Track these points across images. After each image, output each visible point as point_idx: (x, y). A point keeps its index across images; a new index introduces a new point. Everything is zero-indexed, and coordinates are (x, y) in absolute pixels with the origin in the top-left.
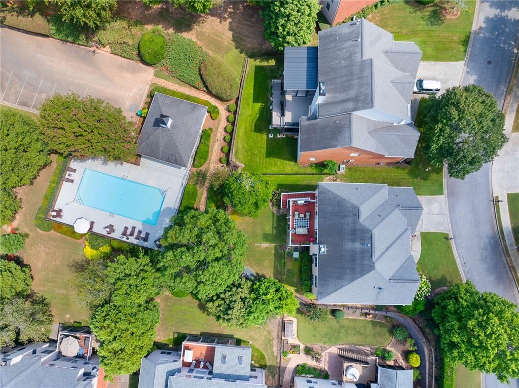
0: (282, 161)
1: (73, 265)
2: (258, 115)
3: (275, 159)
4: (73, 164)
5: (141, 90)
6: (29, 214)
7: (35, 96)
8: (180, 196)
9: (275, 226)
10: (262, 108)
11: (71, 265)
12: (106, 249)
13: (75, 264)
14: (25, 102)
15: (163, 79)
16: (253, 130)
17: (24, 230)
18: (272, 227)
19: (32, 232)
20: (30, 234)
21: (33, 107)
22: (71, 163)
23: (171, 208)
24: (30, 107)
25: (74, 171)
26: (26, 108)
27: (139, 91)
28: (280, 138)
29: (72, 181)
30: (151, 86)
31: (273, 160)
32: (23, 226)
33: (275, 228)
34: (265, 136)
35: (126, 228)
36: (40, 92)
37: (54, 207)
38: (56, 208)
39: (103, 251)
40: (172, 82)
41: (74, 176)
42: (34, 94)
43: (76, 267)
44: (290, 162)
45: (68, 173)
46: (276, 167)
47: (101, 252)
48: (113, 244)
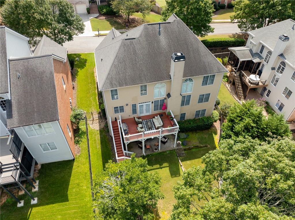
0: (72, 178)
3: (70, 187)
9: (158, 166)
18: (161, 168)
28: (39, 188)
31: (72, 191)
33: (160, 165)
44: (74, 167)
46: (81, 185)
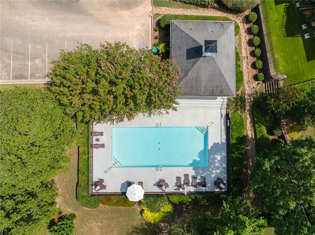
1: (133, 232)
2: (285, 17)
4: (97, 127)
5: (143, 25)
6: (68, 193)
7: (27, 65)
8: (224, 128)
10: (286, 8)
11: (131, 231)
12: (168, 208)
13: (135, 230)
14: (20, 75)
15: (164, 6)
16: (285, 35)
17: (67, 211)
19: (77, 210)
20: (76, 213)
21: (31, 77)
22: (94, 126)
23: (218, 143)
24: (27, 78)
25: (101, 134)
26: (23, 80)
27: (142, 27)
29: (103, 146)
30: (154, 18)
32: (64, 207)
34: (300, 39)
35: (178, 178)
36: (33, 59)
37: (92, 179)
38: (95, 179)
39: (165, 211)
40: (175, 8)
41: (103, 140)
42: (27, 63)
43: (136, 233)
45: (94, 138)
47: (163, 212)
48: (172, 200)
